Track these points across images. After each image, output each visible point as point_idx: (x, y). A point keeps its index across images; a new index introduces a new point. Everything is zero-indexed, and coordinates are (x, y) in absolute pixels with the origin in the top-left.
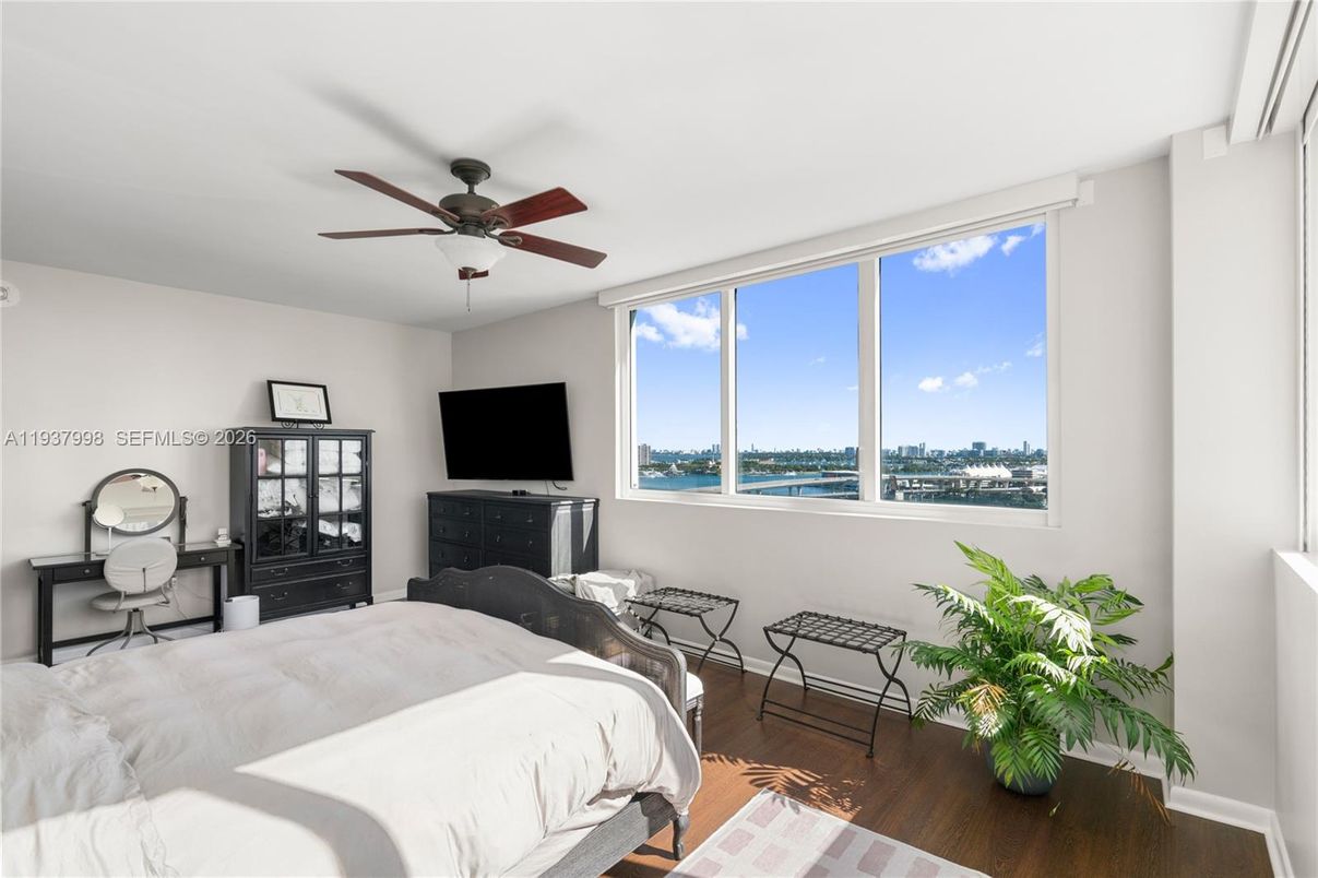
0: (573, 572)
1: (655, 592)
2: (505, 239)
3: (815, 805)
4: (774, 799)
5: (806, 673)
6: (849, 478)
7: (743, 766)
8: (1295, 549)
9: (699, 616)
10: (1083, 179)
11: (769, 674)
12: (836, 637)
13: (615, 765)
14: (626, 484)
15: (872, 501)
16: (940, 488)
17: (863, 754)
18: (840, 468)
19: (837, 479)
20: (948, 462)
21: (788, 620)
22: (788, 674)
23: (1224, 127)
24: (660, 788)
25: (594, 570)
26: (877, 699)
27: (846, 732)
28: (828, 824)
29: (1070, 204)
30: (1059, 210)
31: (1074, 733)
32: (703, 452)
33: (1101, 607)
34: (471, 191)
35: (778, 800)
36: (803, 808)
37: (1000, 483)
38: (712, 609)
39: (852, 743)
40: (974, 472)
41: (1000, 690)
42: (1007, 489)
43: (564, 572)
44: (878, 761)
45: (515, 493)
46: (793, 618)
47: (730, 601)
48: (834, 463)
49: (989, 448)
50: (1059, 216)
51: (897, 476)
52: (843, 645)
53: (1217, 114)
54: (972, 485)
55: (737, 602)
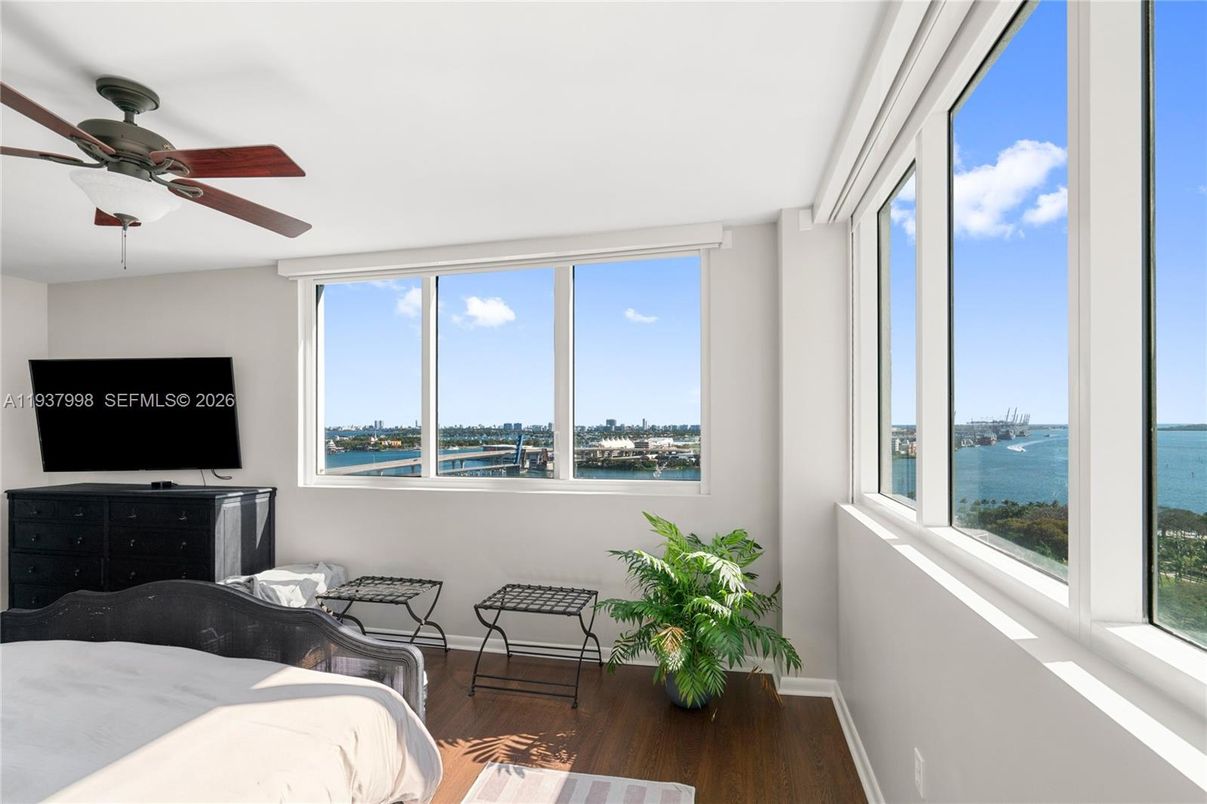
0: (244, 573)
1: (350, 583)
2: (176, 186)
3: (536, 764)
4: (499, 770)
5: (509, 642)
6: (507, 451)
7: (463, 745)
8: (847, 502)
9: (406, 603)
10: (725, 228)
11: (479, 649)
12: (542, 605)
13: (360, 787)
14: (311, 470)
15: (565, 479)
16: (582, 458)
17: (569, 706)
18: (501, 443)
19: (497, 453)
20: (588, 436)
21: (495, 594)
22: (496, 646)
23: (809, 211)
24: (404, 796)
25: (270, 568)
26: (578, 654)
27: (552, 689)
28: (552, 778)
29: (717, 246)
30: (709, 249)
31: (733, 655)
32: (364, 429)
33: (741, 554)
34: (129, 120)
35: (503, 770)
36: (527, 771)
37: (626, 453)
38: (417, 594)
39: (559, 698)
40: (608, 444)
41: (680, 630)
42: (631, 457)
43: (232, 574)
44: (582, 709)
45: (155, 485)
46: (499, 592)
47: (434, 583)
48: (494, 438)
49: (618, 425)
50: (709, 253)
51: (548, 449)
52: (551, 612)
53: (807, 201)
54: (606, 455)
55: (441, 583)
